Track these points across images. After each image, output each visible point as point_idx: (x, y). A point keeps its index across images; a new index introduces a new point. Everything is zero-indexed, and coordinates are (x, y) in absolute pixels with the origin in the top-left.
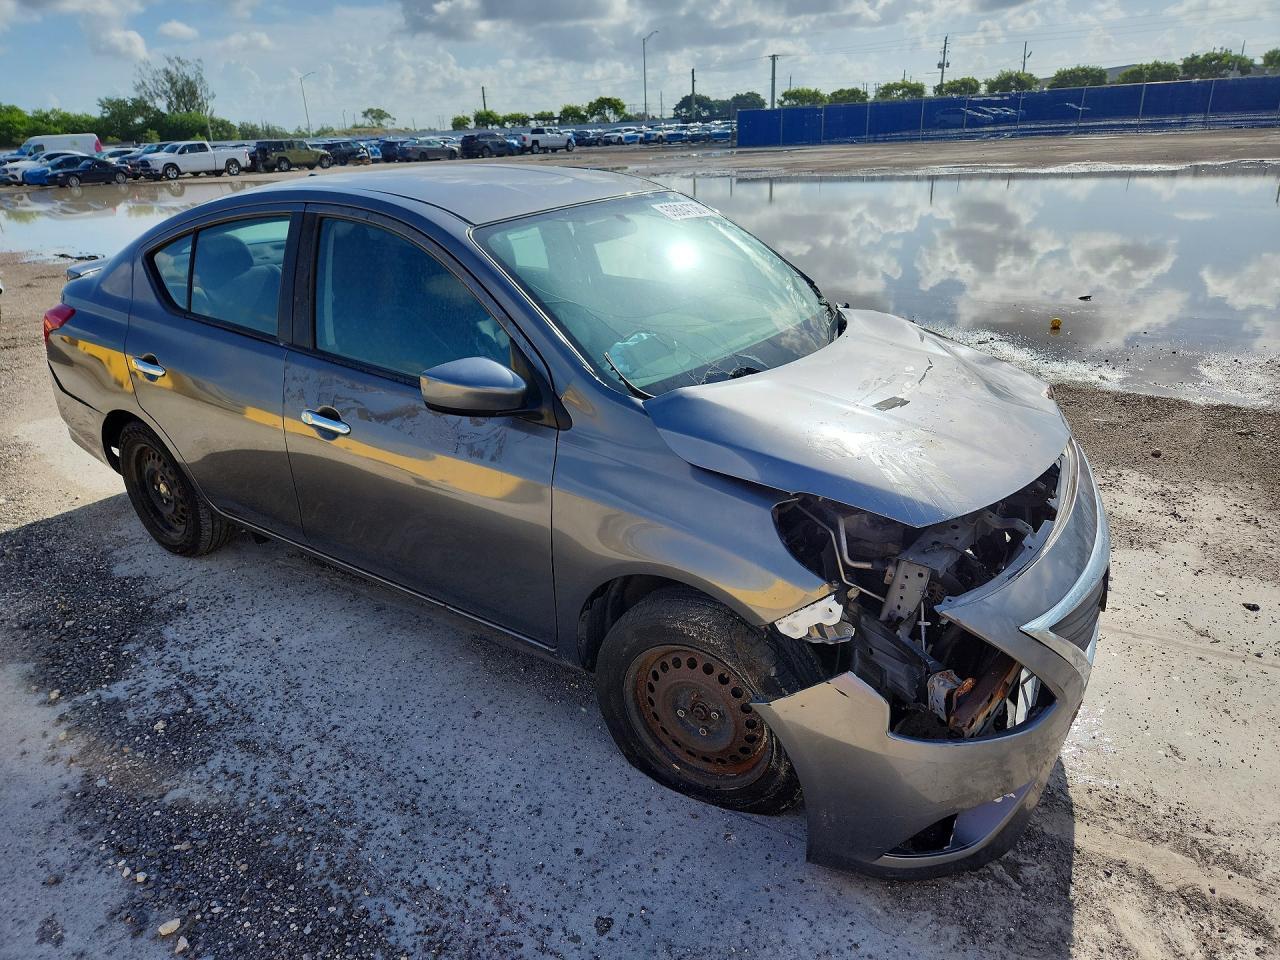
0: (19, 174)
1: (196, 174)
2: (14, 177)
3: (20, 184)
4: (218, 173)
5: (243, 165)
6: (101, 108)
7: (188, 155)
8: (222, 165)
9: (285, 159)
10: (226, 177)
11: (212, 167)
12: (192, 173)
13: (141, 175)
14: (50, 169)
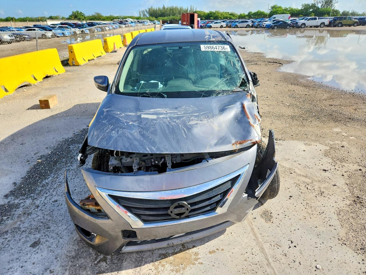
0: (265, 25)
1: (311, 27)
2: (264, 26)
3: (264, 28)
4: (317, 27)
5: (326, 24)
6: (302, 7)
7: (310, 21)
8: (319, 24)
9: (341, 23)
10: (319, 28)
11: (316, 25)
12: (310, 26)
13: (295, 27)
14: (272, 24)
